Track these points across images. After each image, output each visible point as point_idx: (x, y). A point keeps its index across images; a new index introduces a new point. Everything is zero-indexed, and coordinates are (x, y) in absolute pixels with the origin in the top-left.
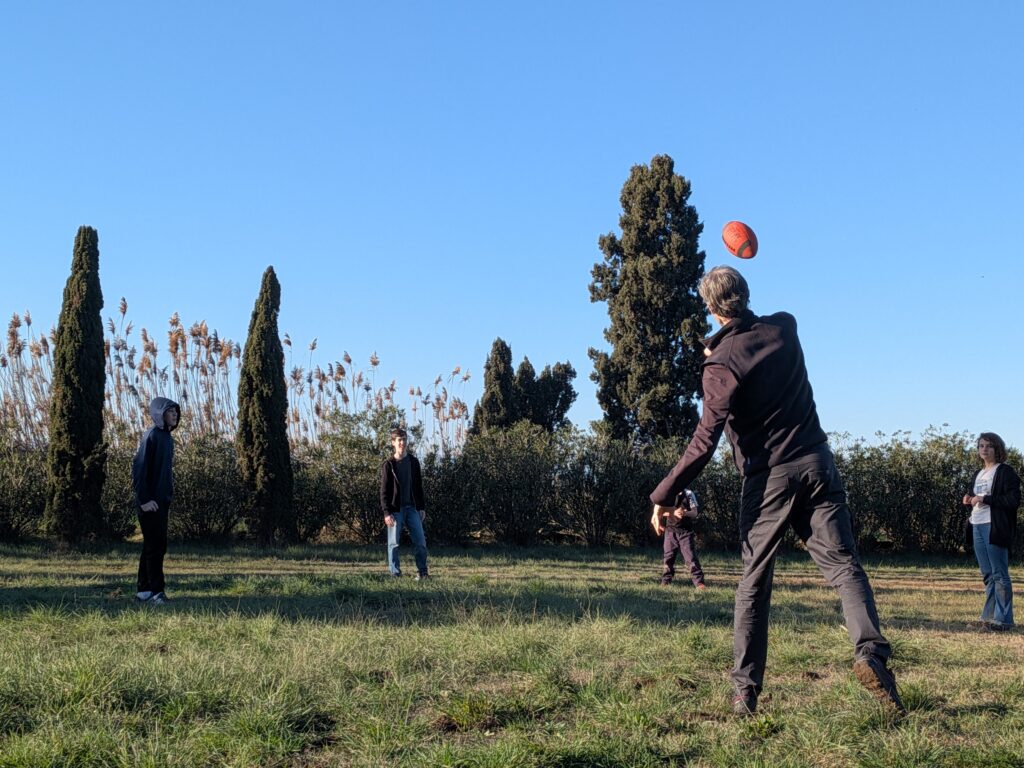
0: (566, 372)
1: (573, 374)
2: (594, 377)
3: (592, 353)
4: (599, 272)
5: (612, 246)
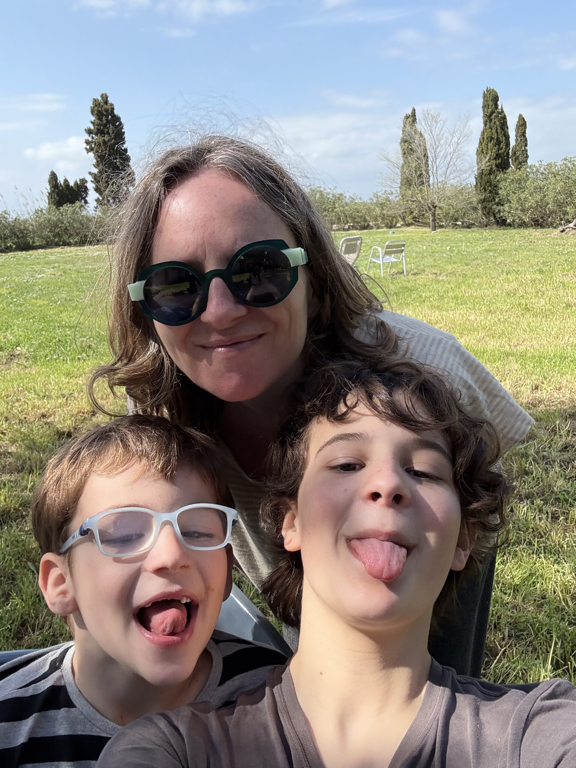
1: (86, 182)
3: (90, 173)
5: (89, 132)
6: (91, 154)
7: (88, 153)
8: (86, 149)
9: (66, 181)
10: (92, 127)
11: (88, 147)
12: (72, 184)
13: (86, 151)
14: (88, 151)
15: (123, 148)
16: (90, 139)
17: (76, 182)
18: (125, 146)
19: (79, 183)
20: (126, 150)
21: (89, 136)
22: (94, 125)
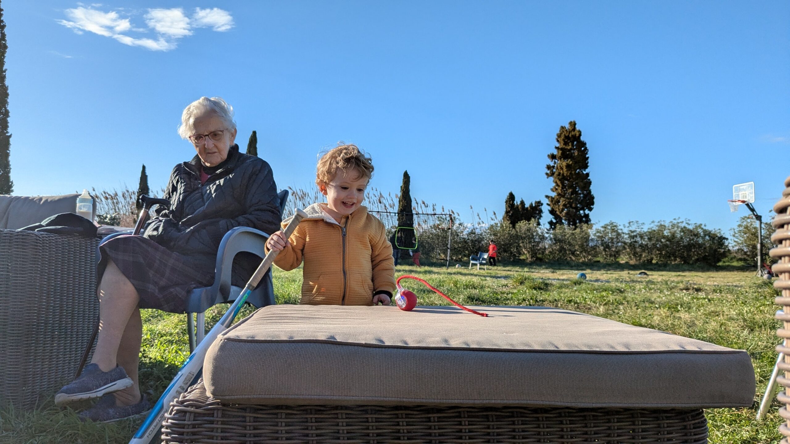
0: (539, 203)
1: (542, 204)
2: (548, 204)
3: (547, 197)
4: (549, 167)
5: (553, 157)
6: (551, 179)
7: (548, 178)
9: (522, 203)
10: (556, 152)
11: (549, 172)
12: (527, 205)
13: (546, 176)
14: (549, 175)
15: (585, 173)
16: (552, 164)
17: (532, 204)
18: (587, 171)
20: (588, 175)
21: (552, 161)
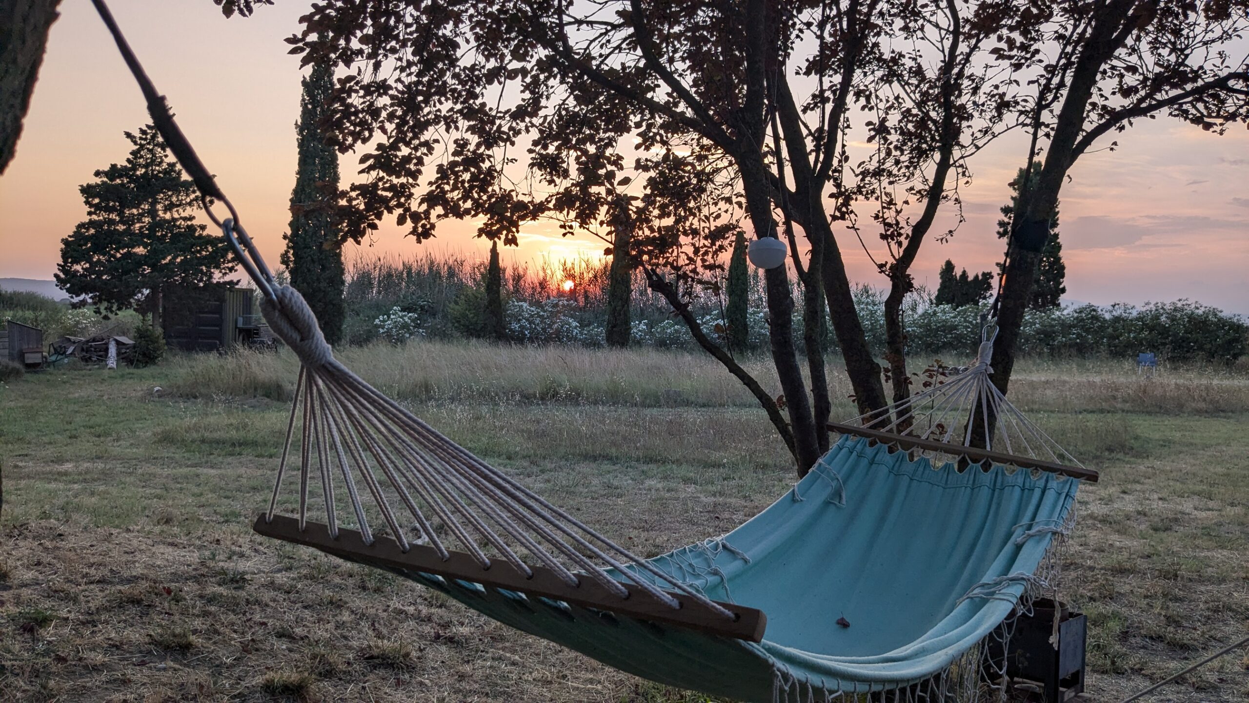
1: (992, 277)
3: (998, 265)
5: (1007, 211)
6: (1005, 240)
7: (999, 238)
8: (998, 233)
9: (964, 275)
10: (1011, 204)
11: (1001, 230)
12: (970, 278)
13: (998, 236)
14: (1001, 235)
15: (1052, 233)
16: (1006, 220)
17: (977, 276)
18: (1056, 230)
19: (980, 278)
20: (1056, 236)
21: (1006, 216)
22: (1015, 203)
